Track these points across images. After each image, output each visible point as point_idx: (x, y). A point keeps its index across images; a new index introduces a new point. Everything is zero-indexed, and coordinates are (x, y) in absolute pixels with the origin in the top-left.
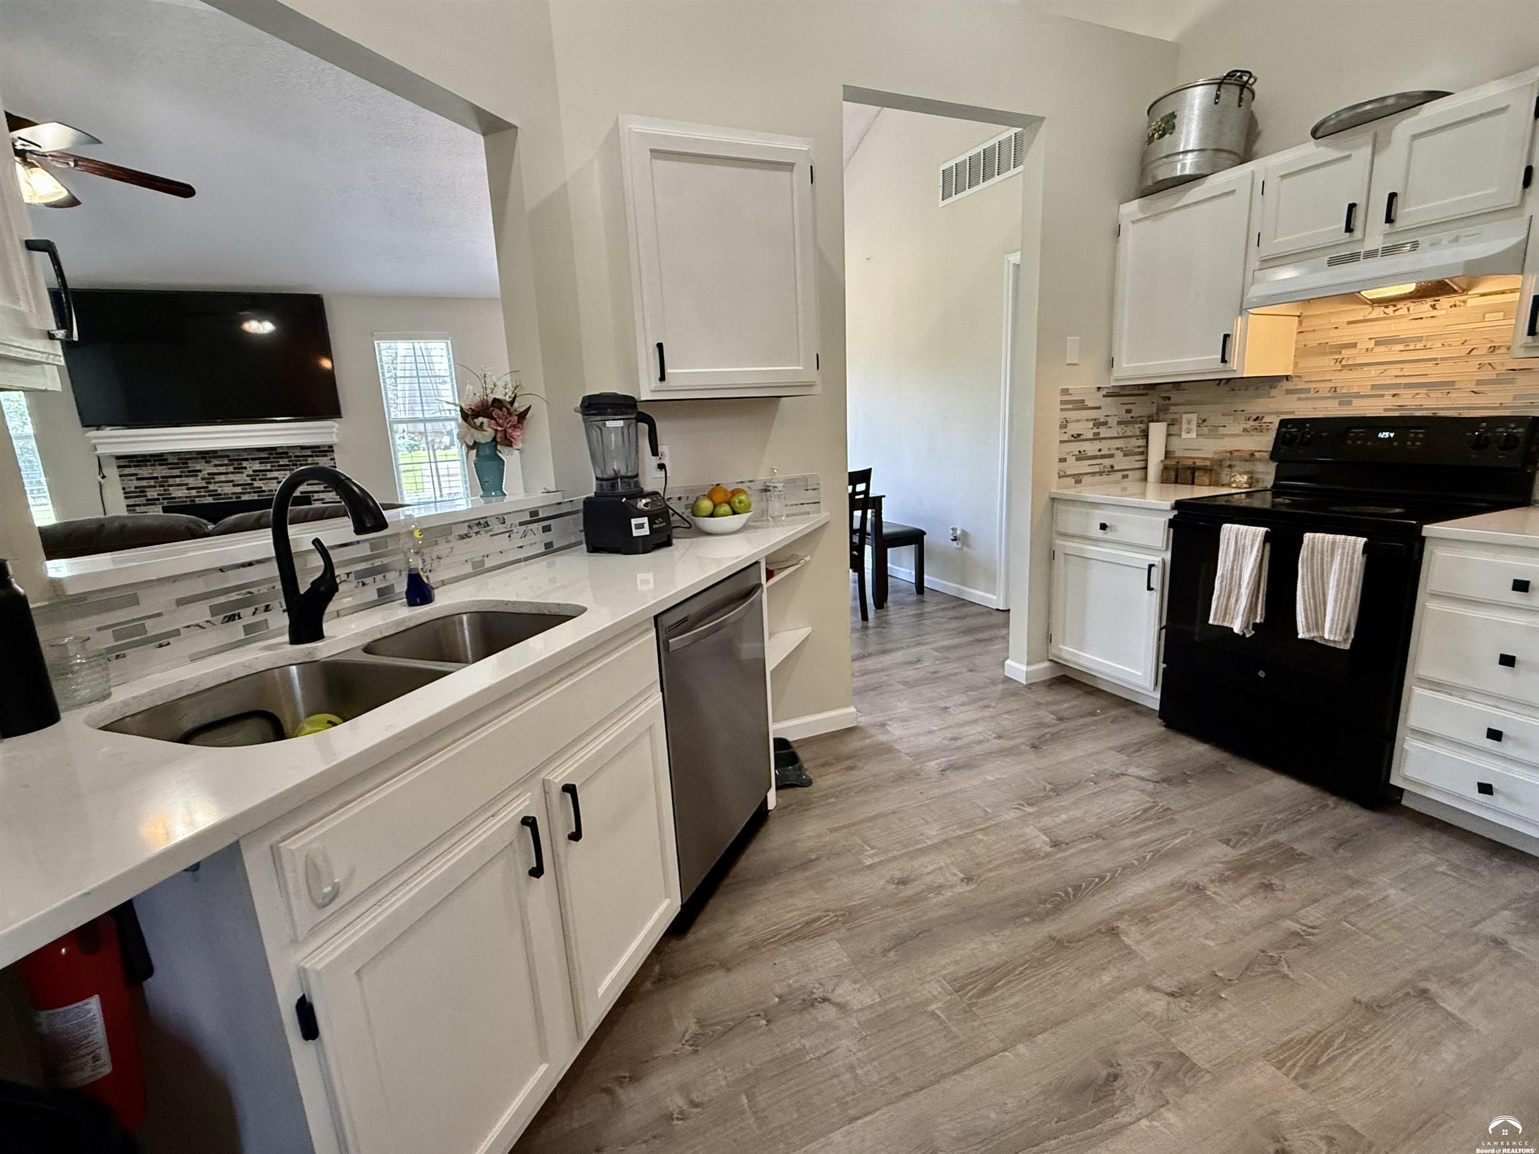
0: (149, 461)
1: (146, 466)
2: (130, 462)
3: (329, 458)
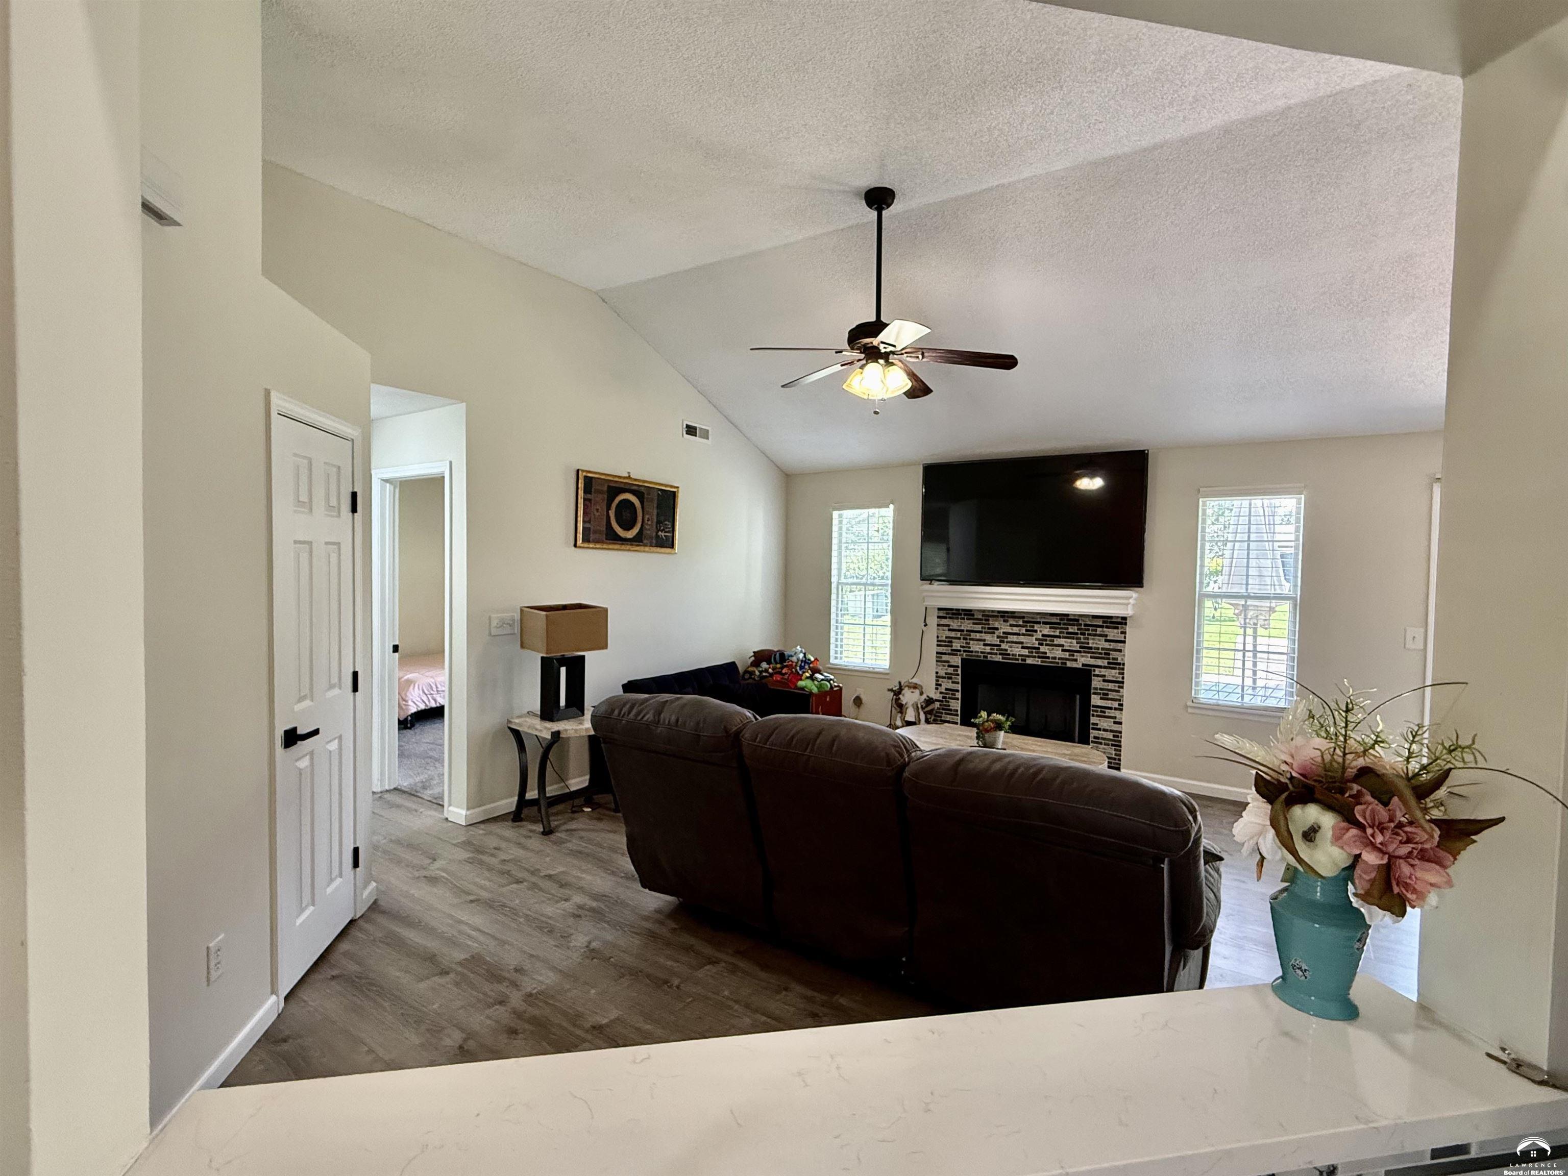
0: (961, 614)
1: (957, 618)
2: (947, 614)
3: (1120, 631)
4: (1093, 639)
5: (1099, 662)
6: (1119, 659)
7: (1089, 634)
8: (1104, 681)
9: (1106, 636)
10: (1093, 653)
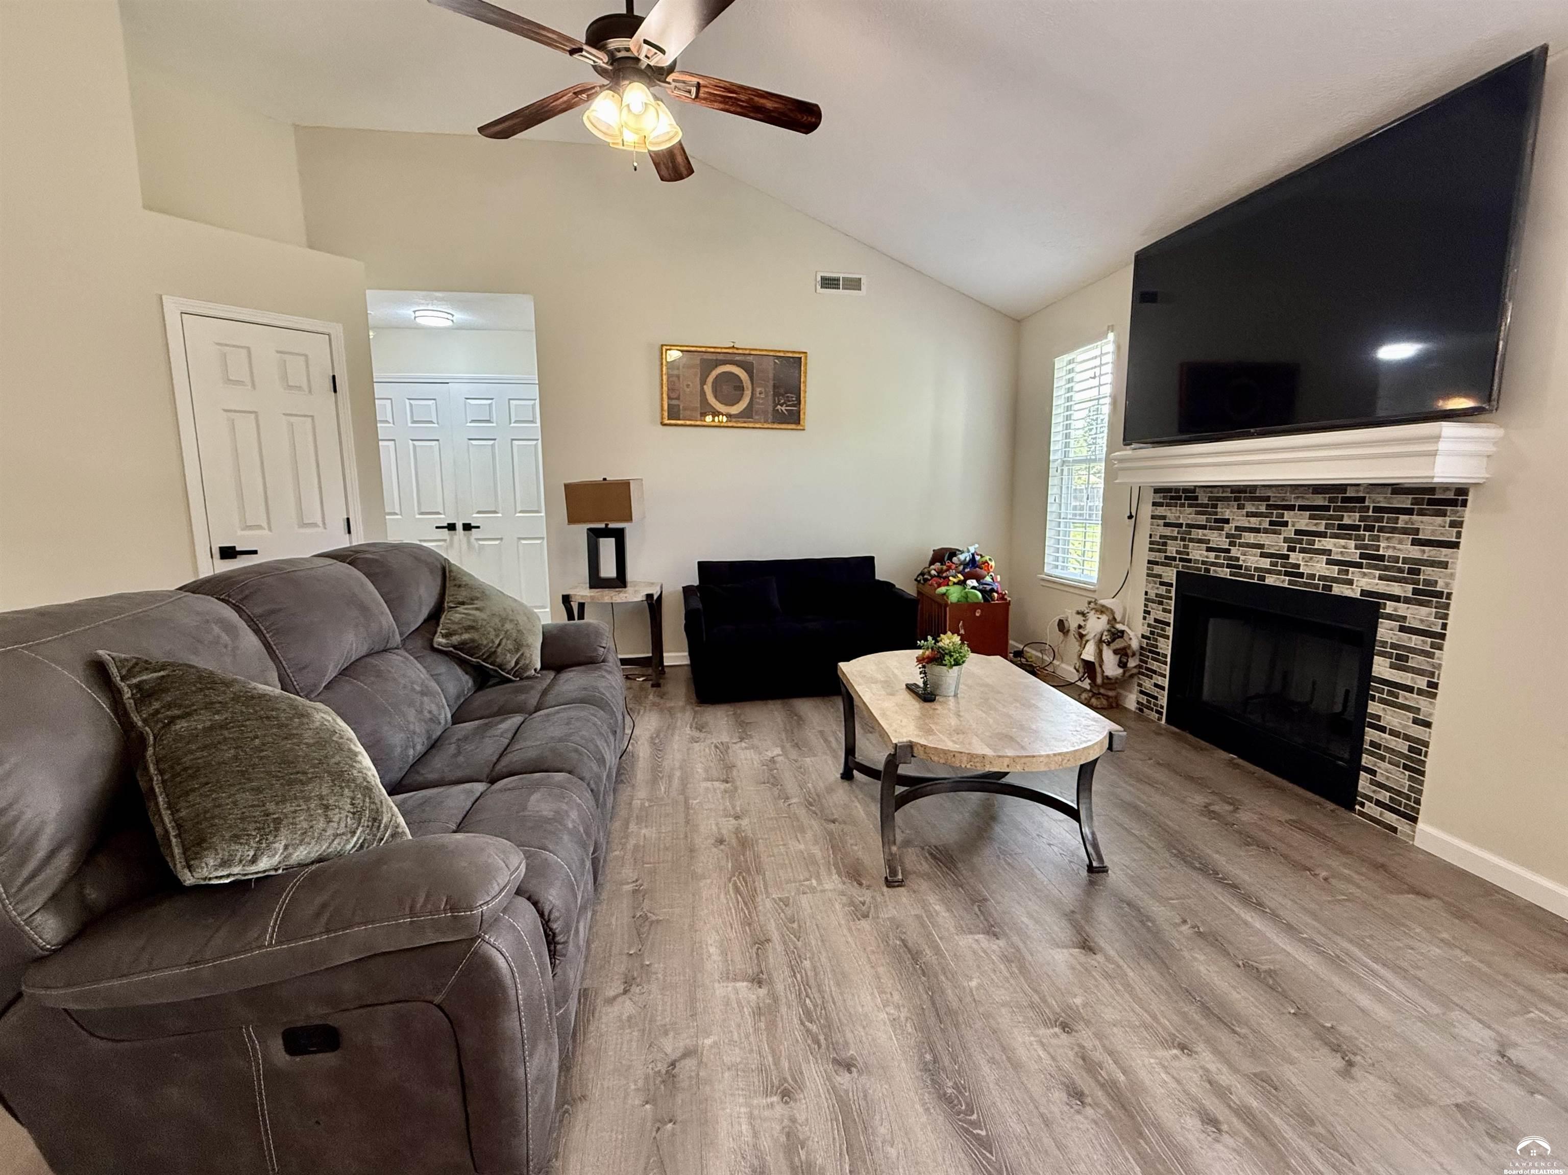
1: (1176, 505)
2: (1165, 497)
3: (1448, 519)
4: (1388, 539)
5: (1396, 589)
6: (1441, 583)
7: (1381, 529)
8: (1402, 629)
9: (1417, 531)
10: (1386, 568)
